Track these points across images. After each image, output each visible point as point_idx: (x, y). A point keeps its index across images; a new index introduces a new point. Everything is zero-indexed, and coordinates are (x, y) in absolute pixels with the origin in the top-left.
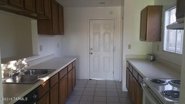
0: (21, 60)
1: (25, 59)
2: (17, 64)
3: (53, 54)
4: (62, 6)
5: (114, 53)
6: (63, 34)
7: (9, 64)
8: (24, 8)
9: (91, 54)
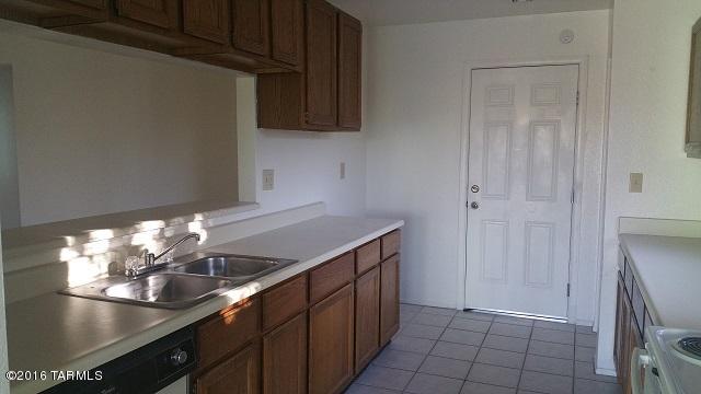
0: (181, 220)
1: (199, 217)
2: (168, 234)
3: (321, 203)
4: (358, 23)
5: (576, 205)
6: (356, 128)
7: (136, 231)
8: (182, 29)
9: (474, 206)
